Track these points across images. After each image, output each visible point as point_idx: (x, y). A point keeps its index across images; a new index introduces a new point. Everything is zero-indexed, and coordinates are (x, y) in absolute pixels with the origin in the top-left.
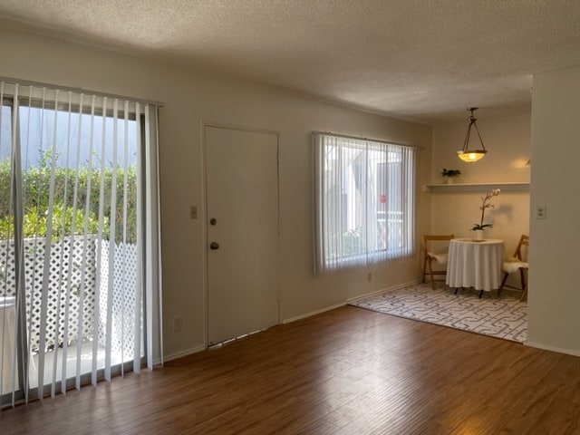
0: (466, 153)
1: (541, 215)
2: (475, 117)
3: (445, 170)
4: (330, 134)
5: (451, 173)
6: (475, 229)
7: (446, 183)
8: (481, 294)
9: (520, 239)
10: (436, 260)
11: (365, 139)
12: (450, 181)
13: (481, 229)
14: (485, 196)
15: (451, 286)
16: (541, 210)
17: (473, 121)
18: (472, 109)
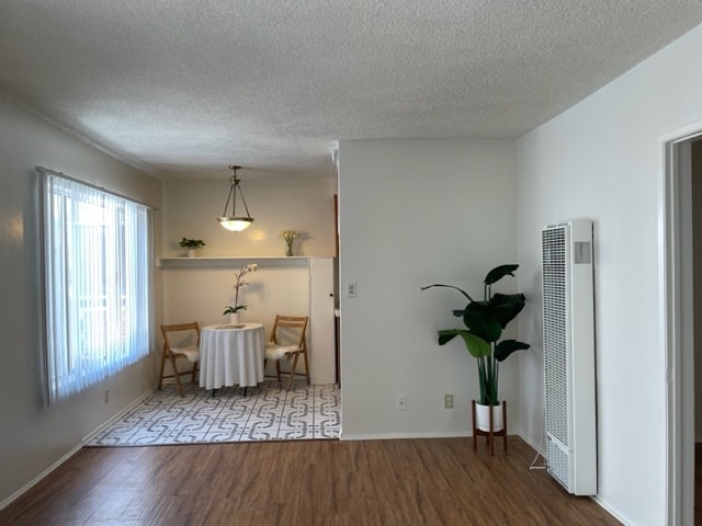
0: (231, 219)
1: (351, 292)
2: (238, 178)
3: (185, 239)
4: (61, 175)
5: (193, 244)
6: (226, 313)
7: (186, 255)
8: (246, 392)
9: (274, 320)
10: (186, 357)
11: (102, 189)
12: (192, 254)
13: (234, 312)
14: (238, 272)
15: (208, 388)
16: (351, 288)
17: (237, 182)
18: (235, 168)
